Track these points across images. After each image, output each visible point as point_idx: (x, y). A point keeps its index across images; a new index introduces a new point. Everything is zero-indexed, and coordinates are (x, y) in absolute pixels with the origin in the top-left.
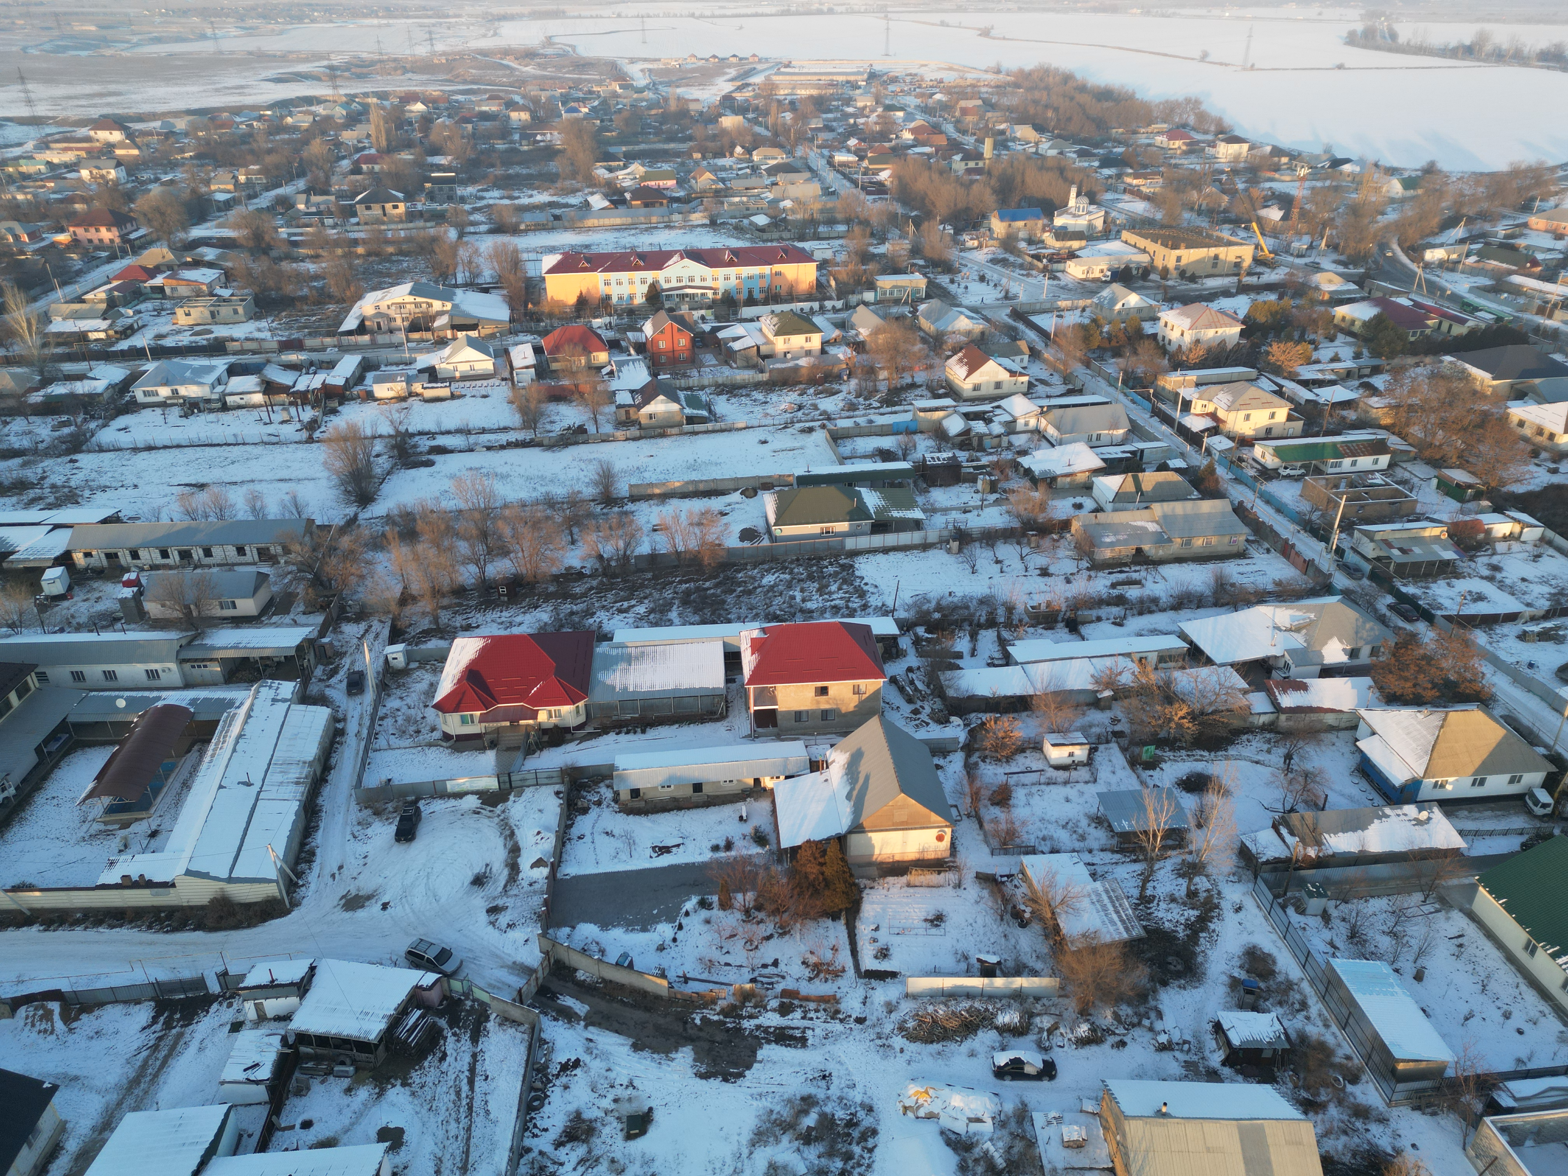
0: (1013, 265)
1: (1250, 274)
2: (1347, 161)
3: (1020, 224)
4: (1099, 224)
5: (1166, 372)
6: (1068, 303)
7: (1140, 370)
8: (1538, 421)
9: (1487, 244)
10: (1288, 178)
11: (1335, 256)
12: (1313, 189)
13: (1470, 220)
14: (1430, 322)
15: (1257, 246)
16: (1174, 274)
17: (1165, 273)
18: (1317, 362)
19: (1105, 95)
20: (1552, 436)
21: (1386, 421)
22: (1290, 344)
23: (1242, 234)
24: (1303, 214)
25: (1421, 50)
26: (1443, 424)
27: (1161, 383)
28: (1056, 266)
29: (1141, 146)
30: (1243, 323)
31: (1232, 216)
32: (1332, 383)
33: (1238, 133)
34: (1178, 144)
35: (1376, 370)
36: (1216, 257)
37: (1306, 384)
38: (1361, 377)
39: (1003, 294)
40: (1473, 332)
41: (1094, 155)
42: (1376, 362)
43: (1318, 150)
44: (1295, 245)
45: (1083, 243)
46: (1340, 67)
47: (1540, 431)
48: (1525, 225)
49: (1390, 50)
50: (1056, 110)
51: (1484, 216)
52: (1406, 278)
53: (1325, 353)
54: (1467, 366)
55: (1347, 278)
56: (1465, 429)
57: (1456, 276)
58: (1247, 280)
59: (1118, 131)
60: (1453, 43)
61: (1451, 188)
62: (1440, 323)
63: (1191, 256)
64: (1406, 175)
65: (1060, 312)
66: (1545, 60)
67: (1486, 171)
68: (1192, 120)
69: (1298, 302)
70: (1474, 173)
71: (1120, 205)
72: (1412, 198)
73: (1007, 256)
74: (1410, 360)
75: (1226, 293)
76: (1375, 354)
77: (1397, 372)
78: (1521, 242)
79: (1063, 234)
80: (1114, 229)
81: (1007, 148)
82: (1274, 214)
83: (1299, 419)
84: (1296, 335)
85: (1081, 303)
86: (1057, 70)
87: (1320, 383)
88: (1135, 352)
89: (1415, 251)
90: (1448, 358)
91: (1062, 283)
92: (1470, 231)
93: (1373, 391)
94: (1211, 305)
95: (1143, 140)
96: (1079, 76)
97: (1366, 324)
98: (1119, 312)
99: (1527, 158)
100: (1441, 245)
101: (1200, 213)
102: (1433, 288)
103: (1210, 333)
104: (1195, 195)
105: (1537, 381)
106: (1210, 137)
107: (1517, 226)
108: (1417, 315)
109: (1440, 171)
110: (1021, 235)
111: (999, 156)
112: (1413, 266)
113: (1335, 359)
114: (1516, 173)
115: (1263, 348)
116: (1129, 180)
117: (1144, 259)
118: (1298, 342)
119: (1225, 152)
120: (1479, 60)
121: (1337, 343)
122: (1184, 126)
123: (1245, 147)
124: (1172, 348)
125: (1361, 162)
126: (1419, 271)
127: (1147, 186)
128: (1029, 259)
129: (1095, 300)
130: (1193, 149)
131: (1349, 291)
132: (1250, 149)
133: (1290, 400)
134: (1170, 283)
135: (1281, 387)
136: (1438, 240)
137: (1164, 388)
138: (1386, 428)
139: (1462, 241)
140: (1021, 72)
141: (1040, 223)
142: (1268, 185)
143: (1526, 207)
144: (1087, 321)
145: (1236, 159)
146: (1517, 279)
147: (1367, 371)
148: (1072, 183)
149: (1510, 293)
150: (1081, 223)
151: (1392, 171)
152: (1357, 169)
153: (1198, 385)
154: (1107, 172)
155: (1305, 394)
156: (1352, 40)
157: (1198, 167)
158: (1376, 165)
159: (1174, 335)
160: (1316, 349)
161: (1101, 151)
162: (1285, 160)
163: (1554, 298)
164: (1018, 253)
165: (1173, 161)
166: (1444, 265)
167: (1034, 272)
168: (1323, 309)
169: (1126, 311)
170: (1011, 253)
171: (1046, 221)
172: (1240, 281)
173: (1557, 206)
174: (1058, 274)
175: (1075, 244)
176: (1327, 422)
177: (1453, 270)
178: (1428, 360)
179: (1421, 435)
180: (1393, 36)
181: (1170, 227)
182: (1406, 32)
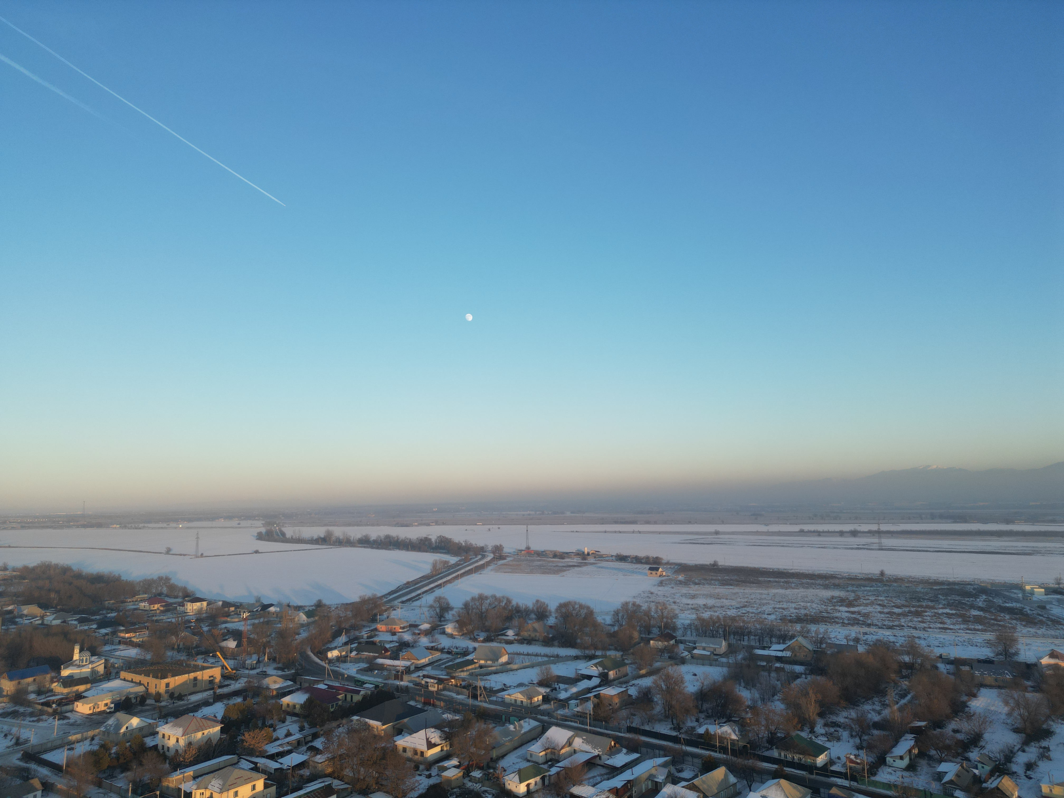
0: (24, 715)
1: (221, 687)
2: (271, 605)
3: (30, 680)
4: (101, 669)
5: (168, 773)
6: (79, 736)
7: (146, 778)
8: (412, 746)
9: (359, 643)
10: (237, 620)
11: (275, 665)
12: (253, 625)
13: (347, 631)
14: (340, 697)
15: (223, 667)
16: (166, 696)
17: (158, 697)
18: (277, 739)
19: (98, 579)
20: (422, 753)
21: (330, 770)
22: (257, 731)
23: (211, 660)
24: (250, 641)
25: (299, 541)
26: (362, 764)
27: (165, 784)
28: (65, 708)
29: (129, 610)
30: (222, 722)
31: (203, 649)
32: (289, 752)
33: (198, 595)
34: (156, 606)
35: (315, 736)
36: (195, 679)
37: (272, 757)
38: (306, 743)
39: (14, 741)
40: (365, 697)
41: (92, 620)
42: (314, 730)
43: (252, 601)
44: (248, 662)
45: (89, 686)
46: (257, 552)
47: (415, 752)
48: (376, 629)
49: (283, 541)
50: (58, 592)
51: (355, 627)
52: (319, 671)
53: (281, 732)
54: (367, 720)
55: (285, 678)
56: (375, 763)
57: (348, 665)
58: (219, 691)
59: (110, 603)
60: (315, 537)
61: (333, 613)
62: (346, 695)
63: (176, 681)
64: (307, 609)
65: (70, 745)
66: (362, 544)
67: (349, 602)
68: (165, 590)
69: (257, 700)
70: (343, 604)
71: (117, 653)
72: (314, 622)
73: (17, 708)
74: (334, 724)
75: (206, 703)
76: (312, 725)
77: (328, 734)
78: (376, 639)
79: (70, 681)
80: (114, 671)
81: (15, 623)
82: (231, 644)
83: (272, 785)
84: (260, 723)
85: (90, 733)
86: (56, 566)
87: (282, 754)
88: (141, 764)
89: (322, 654)
90: (355, 718)
91: (71, 721)
92: (349, 637)
93: (316, 751)
94: (196, 714)
95: (131, 607)
96: (75, 568)
97: (303, 706)
98: (124, 734)
99: (368, 593)
100: (335, 648)
101: (179, 650)
102: (337, 675)
103: (199, 735)
104: (174, 638)
105: (406, 720)
106: (179, 600)
107: (372, 630)
108: (331, 694)
109: (325, 605)
110: (31, 688)
111: (7, 630)
112: (322, 663)
113: (288, 734)
114: (364, 602)
115: (239, 738)
116: (122, 635)
117: (141, 689)
118: (261, 729)
119: (192, 608)
120: (330, 545)
121: (287, 723)
122: (160, 594)
123: (205, 604)
124: (171, 754)
125: (279, 605)
126: (327, 666)
127: (136, 637)
128: (40, 707)
129: (102, 729)
130: (169, 608)
131: (288, 686)
132: (208, 605)
133: (264, 772)
134: (163, 704)
135: (256, 764)
136: (333, 645)
137: (168, 787)
138: (329, 775)
139: (346, 644)
140: (26, 568)
141: (48, 677)
142: (224, 626)
143: (374, 620)
144: (96, 748)
145: (200, 611)
146: (380, 661)
147: (310, 738)
148: (75, 642)
149: (378, 670)
150: (86, 670)
151: (298, 608)
152: (278, 609)
153: (195, 778)
154: (103, 631)
155: (273, 765)
156: (260, 537)
157: (173, 620)
158: (289, 606)
159: (171, 743)
160: (275, 730)
161: (98, 617)
162: (232, 609)
163: (401, 669)
164: (29, 704)
165: (155, 618)
166: (341, 660)
167: (44, 717)
168: (274, 701)
169: (130, 732)
170: (22, 704)
171: (53, 674)
172: (215, 693)
173: (388, 617)
174: (68, 714)
175: (81, 688)
176: (292, 781)
177: (345, 662)
178: (344, 721)
179: (351, 775)
180: (283, 534)
181: (158, 663)
182: (289, 532)
